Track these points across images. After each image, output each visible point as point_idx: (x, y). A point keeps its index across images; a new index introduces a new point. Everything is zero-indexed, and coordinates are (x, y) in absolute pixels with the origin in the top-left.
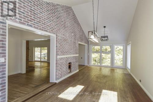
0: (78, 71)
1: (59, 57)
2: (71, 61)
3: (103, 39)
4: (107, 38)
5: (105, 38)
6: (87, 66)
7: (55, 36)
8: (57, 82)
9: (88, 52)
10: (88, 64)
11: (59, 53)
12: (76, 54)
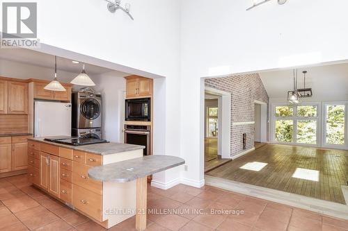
0: (254, 149)
1: (234, 124)
2: (246, 132)
3: (303, 93)
4: (309, 93)
5: (306, 93)
6: (265, 144)
7: (229, 94)
8: (233, 158)
9: (268, 117)
10: (268, 140)
11: (234, 118)
12: (252, 120)
